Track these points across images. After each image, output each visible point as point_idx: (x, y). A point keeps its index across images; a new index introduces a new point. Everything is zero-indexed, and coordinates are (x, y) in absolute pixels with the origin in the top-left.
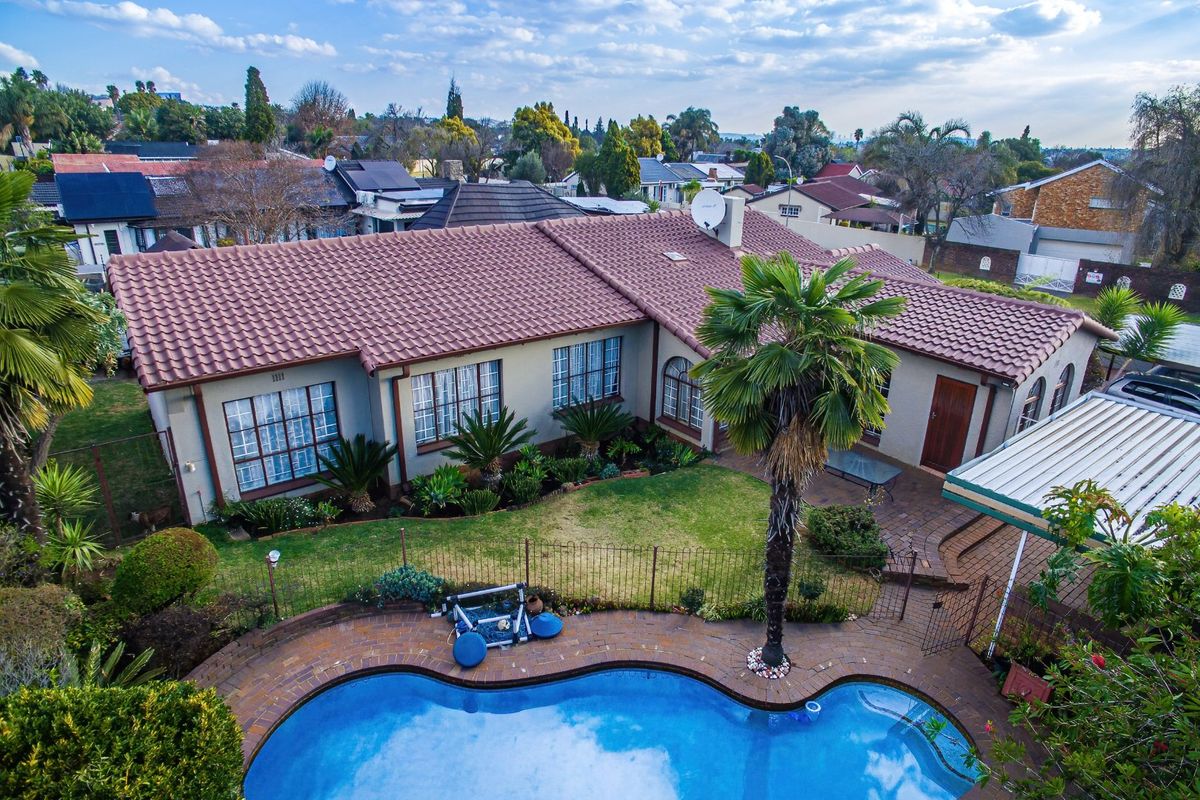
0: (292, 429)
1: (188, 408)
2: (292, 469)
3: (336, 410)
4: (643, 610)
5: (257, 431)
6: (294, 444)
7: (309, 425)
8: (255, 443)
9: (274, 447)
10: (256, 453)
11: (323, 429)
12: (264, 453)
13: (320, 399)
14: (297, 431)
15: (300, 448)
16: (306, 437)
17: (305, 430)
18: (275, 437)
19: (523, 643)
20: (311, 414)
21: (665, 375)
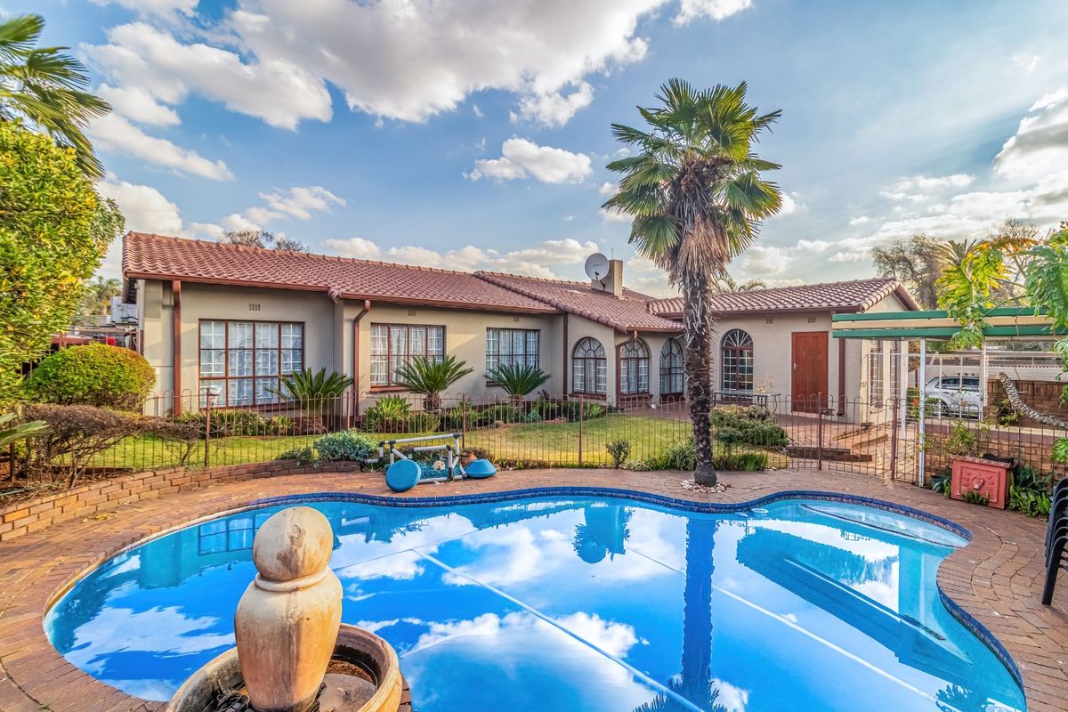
0: (260, 360)
1: (166, 315)
2: (254, 397)
3: (302, 350)
4: (573, 467)
5: (226, 353)
6: (260, 374)
7: (276, 360)
8: (223, 363)
9: (240, 372)
10: (222, 373)
11: (289, 365)
12: (230, 375)
13: (290, 337)
14: (265, 363)
15: (265, 378)
16: (273, 370)
17: (272, 364)
18: (243, 364)
19: (457, 480)
20: (280, 349)
21: (574, 358)
